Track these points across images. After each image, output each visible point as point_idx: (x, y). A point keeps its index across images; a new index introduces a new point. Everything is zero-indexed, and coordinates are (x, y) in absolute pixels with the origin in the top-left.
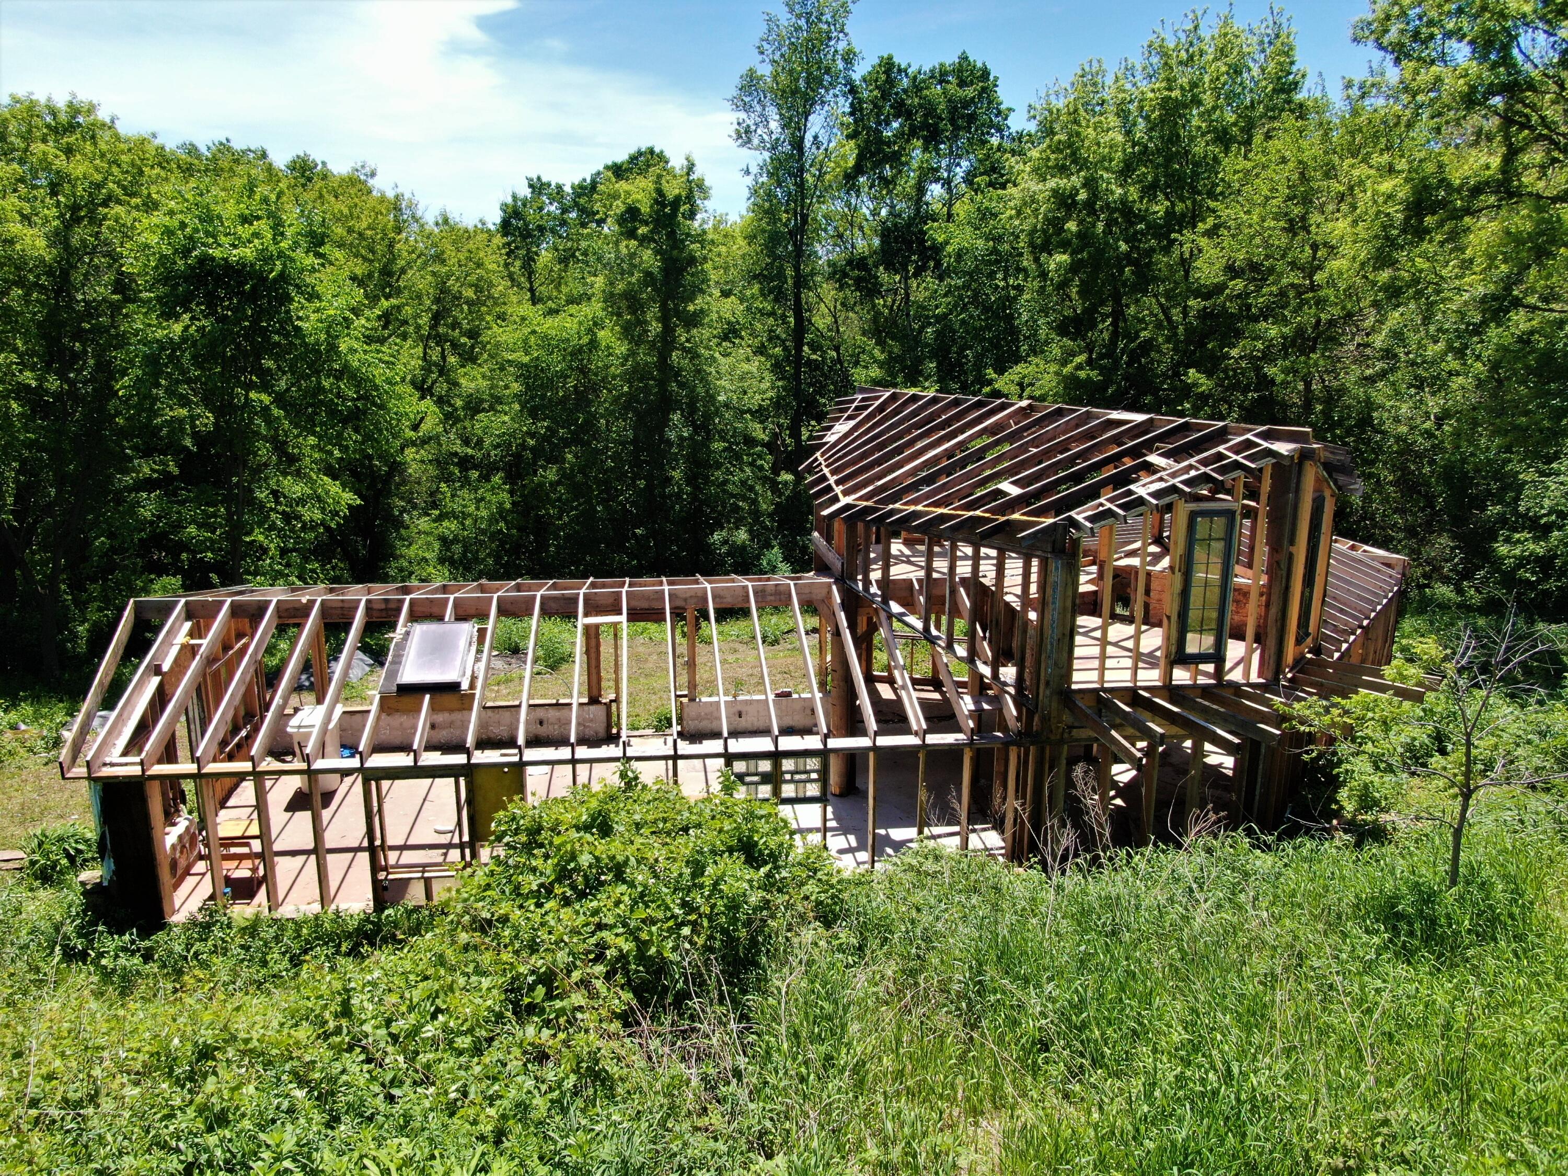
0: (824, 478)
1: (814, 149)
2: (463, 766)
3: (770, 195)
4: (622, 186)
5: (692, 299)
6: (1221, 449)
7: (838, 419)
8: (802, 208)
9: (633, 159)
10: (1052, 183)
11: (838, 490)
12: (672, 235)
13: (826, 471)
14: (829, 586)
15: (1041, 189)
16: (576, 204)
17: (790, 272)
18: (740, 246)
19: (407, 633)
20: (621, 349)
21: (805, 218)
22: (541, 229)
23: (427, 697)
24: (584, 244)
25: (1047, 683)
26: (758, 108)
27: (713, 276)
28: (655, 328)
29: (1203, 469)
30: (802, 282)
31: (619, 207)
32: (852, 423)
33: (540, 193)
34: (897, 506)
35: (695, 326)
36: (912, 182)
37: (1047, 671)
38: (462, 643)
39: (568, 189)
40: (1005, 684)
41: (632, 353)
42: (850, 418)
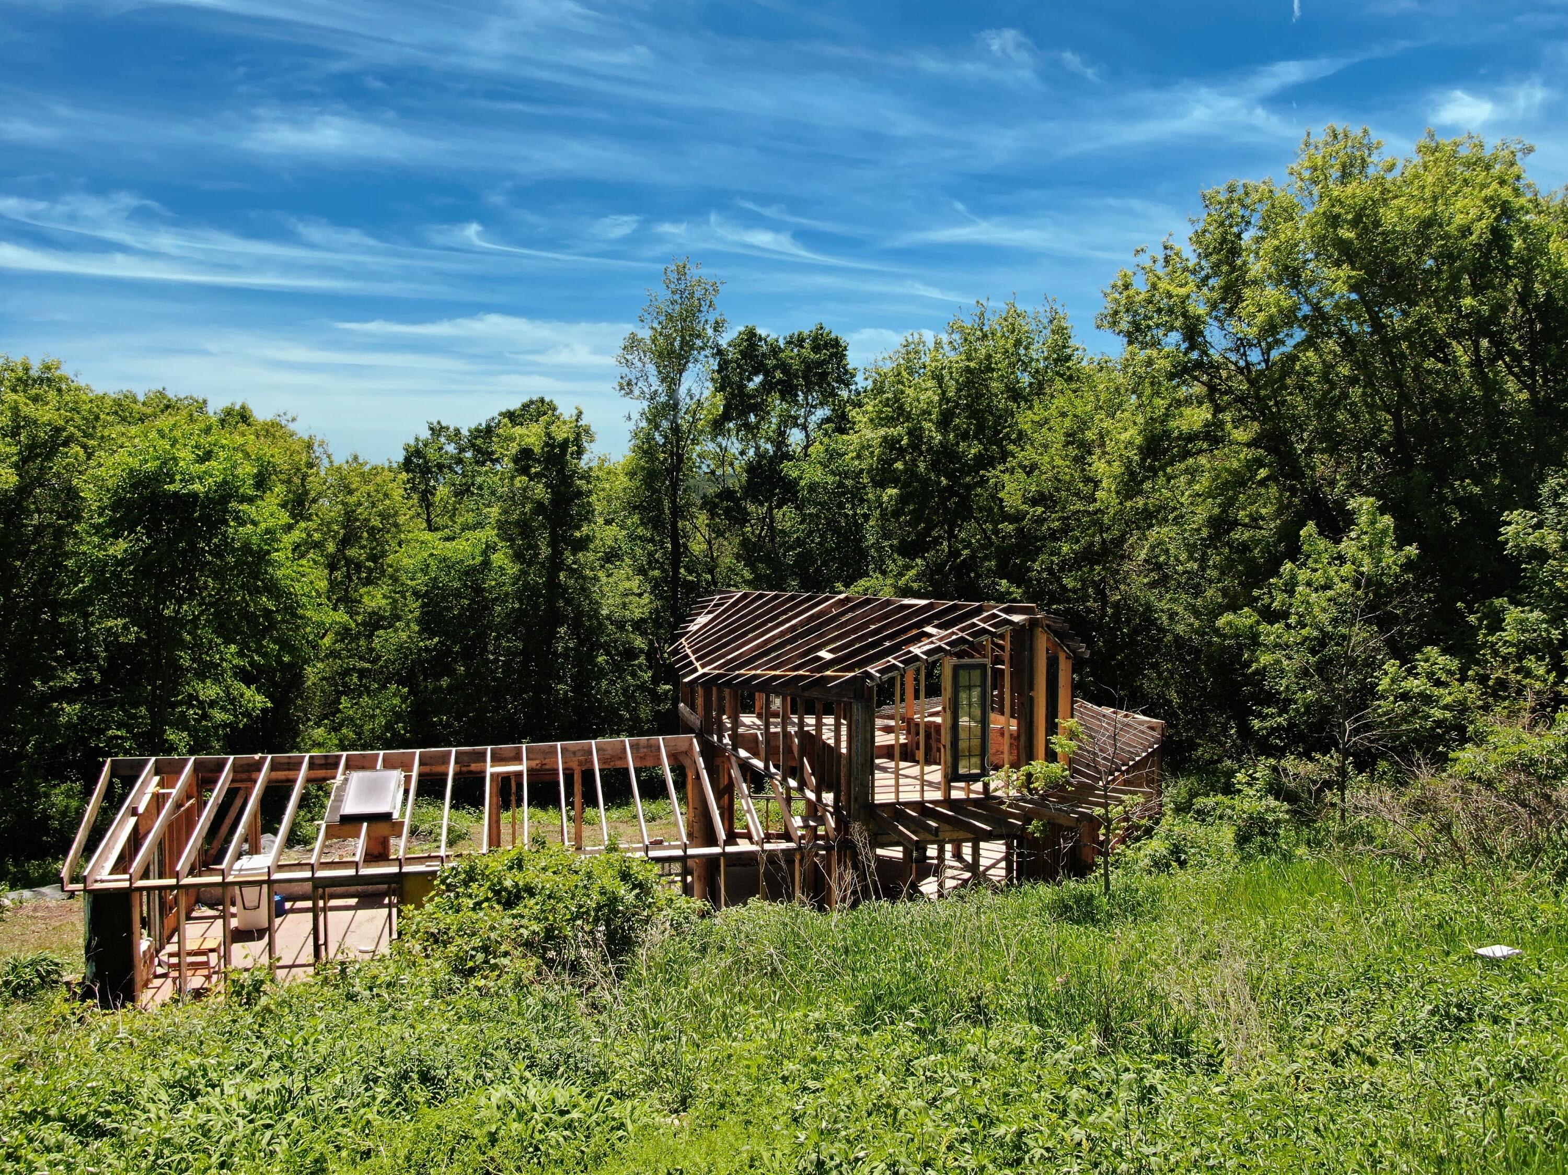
0: (687, 656)
1: (688, 400)
2: (395, 874)
3: (649, 438)
4: (518, 431)
5: (578, 527)
6: (975, 620)
7: (699, 614)
8: (678, 448)
9: (525, 407)
10: (882, 432)
11: (697, 664)
12: (561, 471)
13: (689, 651)
14: (691, 739)
15: (874, 435)
16: (473, 445)
17: (666, 503)
18: (623, 481)
19: (346, 780)
20: (513, 569)
21: (680, 458)
22: (440, 467)
23: (365, 825)
24: (479, 480)
25: (856, 799)
26: (639, 364)
27: (598, 508)
28: (545, 551)
29: (961, 634)
30: (678, 512)
31: (514, 448)
32: (711, 616)
33: (439, 435)
34: (742, 671)
35: (581, 550)
36: (774, 427)
37: (855, 789)
38: (393, 785)
39: (465, 432)
40: (827, 805)
41: (524, 573)
42: (709, 612)
